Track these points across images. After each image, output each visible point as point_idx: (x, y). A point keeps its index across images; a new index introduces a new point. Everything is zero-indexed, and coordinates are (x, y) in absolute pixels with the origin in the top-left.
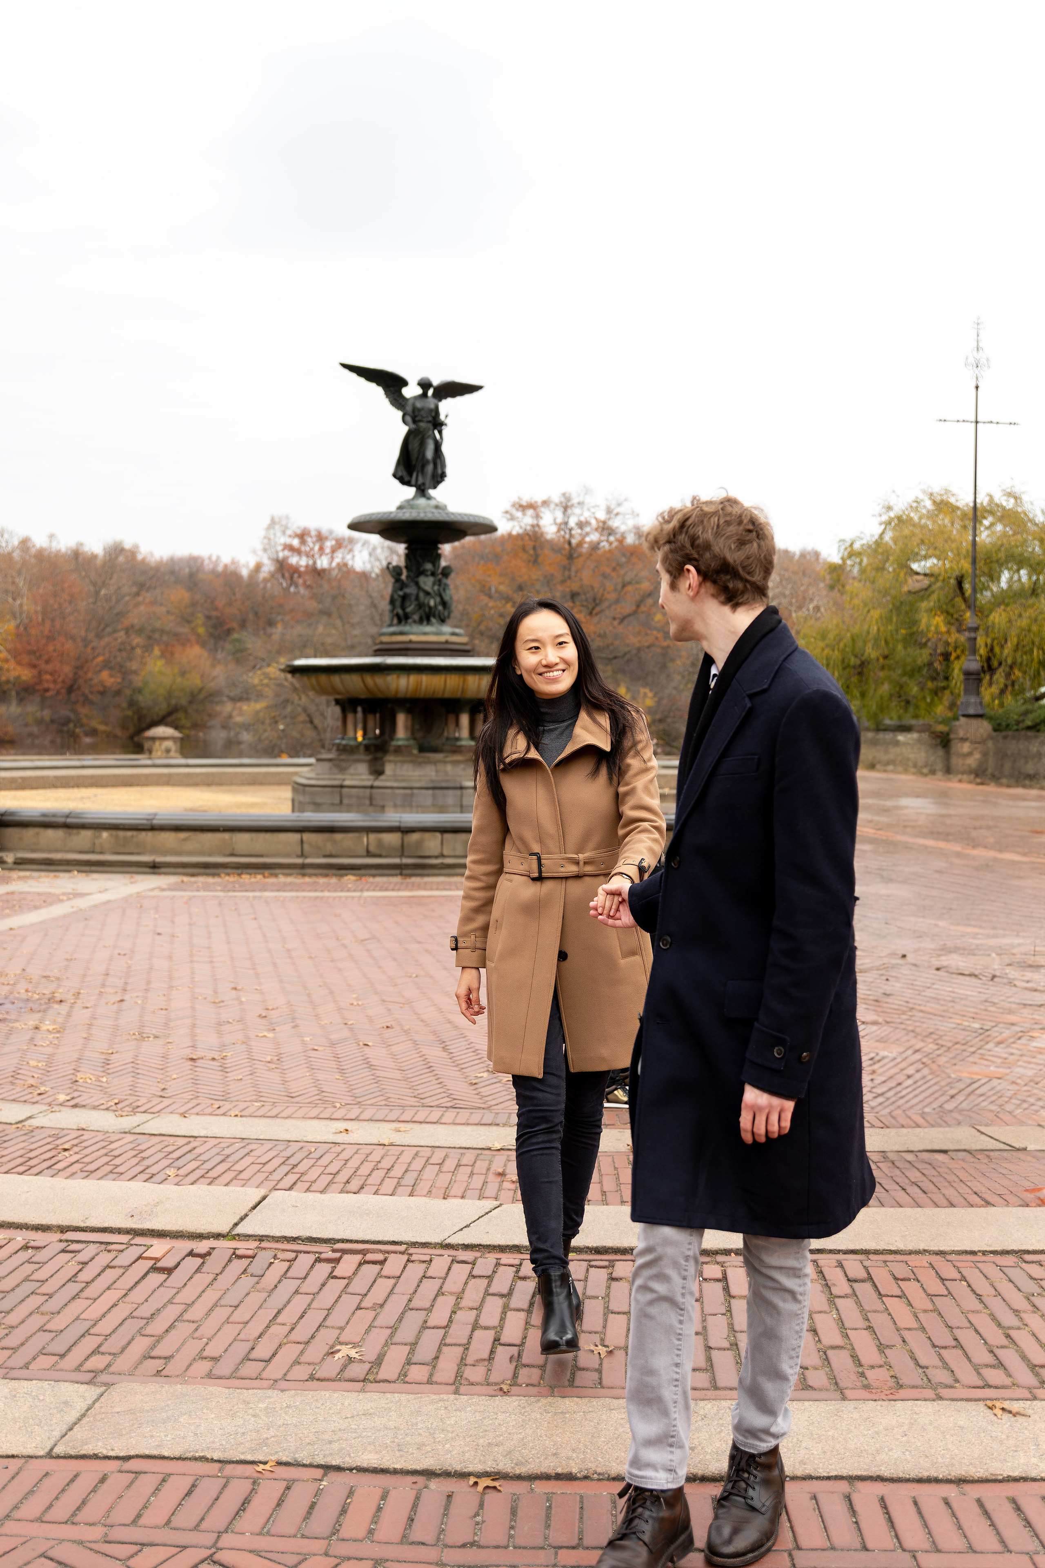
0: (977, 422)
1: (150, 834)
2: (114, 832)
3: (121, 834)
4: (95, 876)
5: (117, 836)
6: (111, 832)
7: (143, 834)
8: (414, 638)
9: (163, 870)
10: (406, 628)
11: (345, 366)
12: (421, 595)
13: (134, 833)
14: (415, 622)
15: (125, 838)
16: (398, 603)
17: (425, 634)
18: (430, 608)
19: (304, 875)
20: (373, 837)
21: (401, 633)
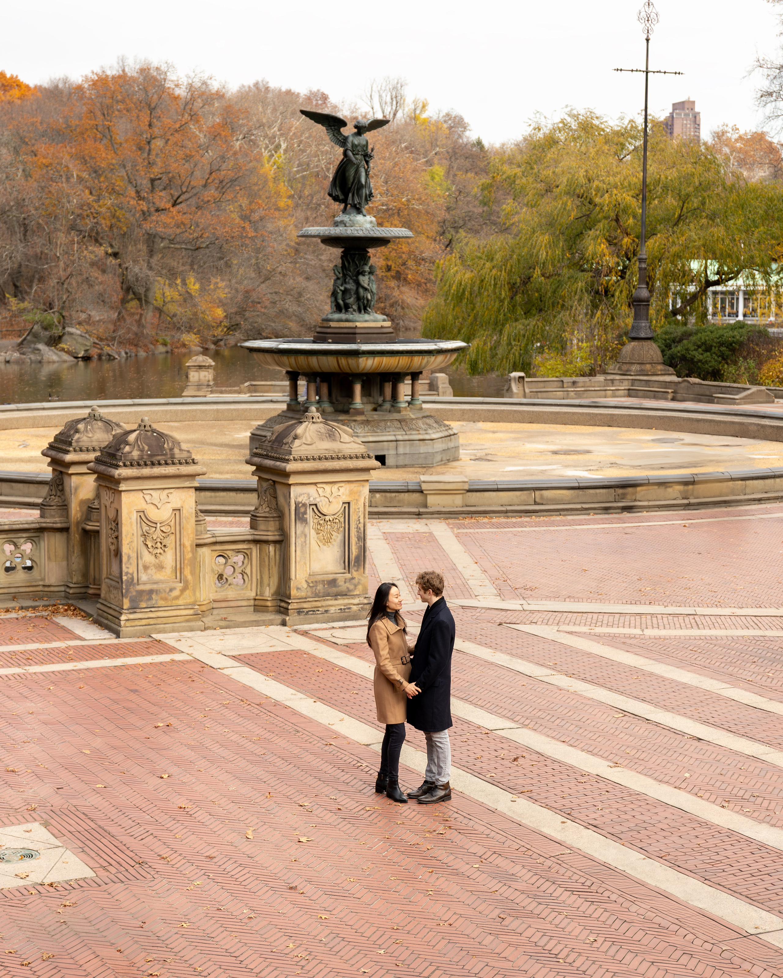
0: (647, 73)
1: (406, 494)
2: (383, 494)
3: (388, 495)
4: (391, 521)
5: (385, 496)
6: (381, 494)
7: (402, 494)
8: (359, 324)
9: (424, 516)
10: (351, 317)
11: (303, 112)
12: (361, 291)
13: (397, 494)
14: (354, 311)
15: (391, 497)
16: (340, 295)
17: (366, 321)
18: (368, 300)
19: (508, 517)
20: (537, 493)
21: (347, 321)
